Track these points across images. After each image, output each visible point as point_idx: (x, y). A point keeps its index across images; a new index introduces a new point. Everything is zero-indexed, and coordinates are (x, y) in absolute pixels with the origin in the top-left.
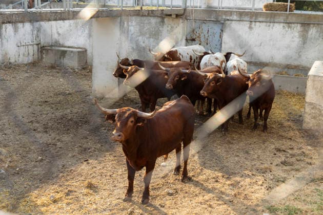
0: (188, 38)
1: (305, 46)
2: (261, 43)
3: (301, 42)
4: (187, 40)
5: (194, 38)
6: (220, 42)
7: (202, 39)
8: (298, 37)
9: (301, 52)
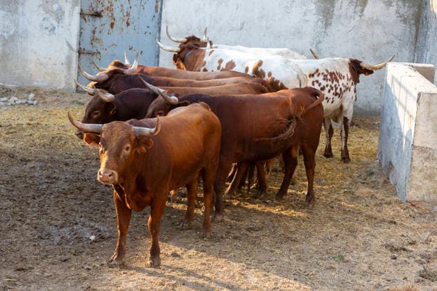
0: (86, 11)
1: (328, 30)
2: (243, 24)
3: (320, 23)
4: (82, 14)
5: (99, 10)
6: (156, 20)
7: (117, 14)
8: (314, 12)
9: (320, 42)
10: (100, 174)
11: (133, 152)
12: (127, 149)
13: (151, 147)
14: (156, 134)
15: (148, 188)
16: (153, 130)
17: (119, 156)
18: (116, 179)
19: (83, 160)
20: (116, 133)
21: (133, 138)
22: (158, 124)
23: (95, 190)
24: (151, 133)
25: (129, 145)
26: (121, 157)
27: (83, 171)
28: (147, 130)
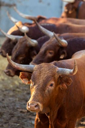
10: (28, 105)
11: (57, 88)
12: (51, 85)
13: (70, 84)
14: (75, 74)
15: (66, 117)
16: (72, 71)
17: (44, 91)
18: (41, 109)
19: (3, 91)
20: (44, 72)
21: (57, 76)
22: (75, 66)
23: (12, 115)
24: (71, 73)
25: (53, 82)
26: (46, 91)
27: (3, 100)
28: (68, 71)
